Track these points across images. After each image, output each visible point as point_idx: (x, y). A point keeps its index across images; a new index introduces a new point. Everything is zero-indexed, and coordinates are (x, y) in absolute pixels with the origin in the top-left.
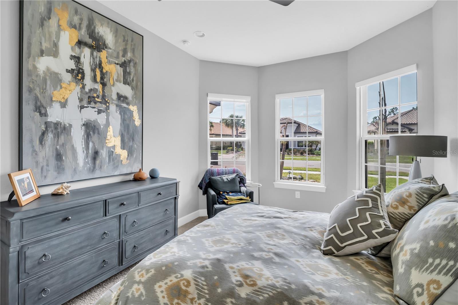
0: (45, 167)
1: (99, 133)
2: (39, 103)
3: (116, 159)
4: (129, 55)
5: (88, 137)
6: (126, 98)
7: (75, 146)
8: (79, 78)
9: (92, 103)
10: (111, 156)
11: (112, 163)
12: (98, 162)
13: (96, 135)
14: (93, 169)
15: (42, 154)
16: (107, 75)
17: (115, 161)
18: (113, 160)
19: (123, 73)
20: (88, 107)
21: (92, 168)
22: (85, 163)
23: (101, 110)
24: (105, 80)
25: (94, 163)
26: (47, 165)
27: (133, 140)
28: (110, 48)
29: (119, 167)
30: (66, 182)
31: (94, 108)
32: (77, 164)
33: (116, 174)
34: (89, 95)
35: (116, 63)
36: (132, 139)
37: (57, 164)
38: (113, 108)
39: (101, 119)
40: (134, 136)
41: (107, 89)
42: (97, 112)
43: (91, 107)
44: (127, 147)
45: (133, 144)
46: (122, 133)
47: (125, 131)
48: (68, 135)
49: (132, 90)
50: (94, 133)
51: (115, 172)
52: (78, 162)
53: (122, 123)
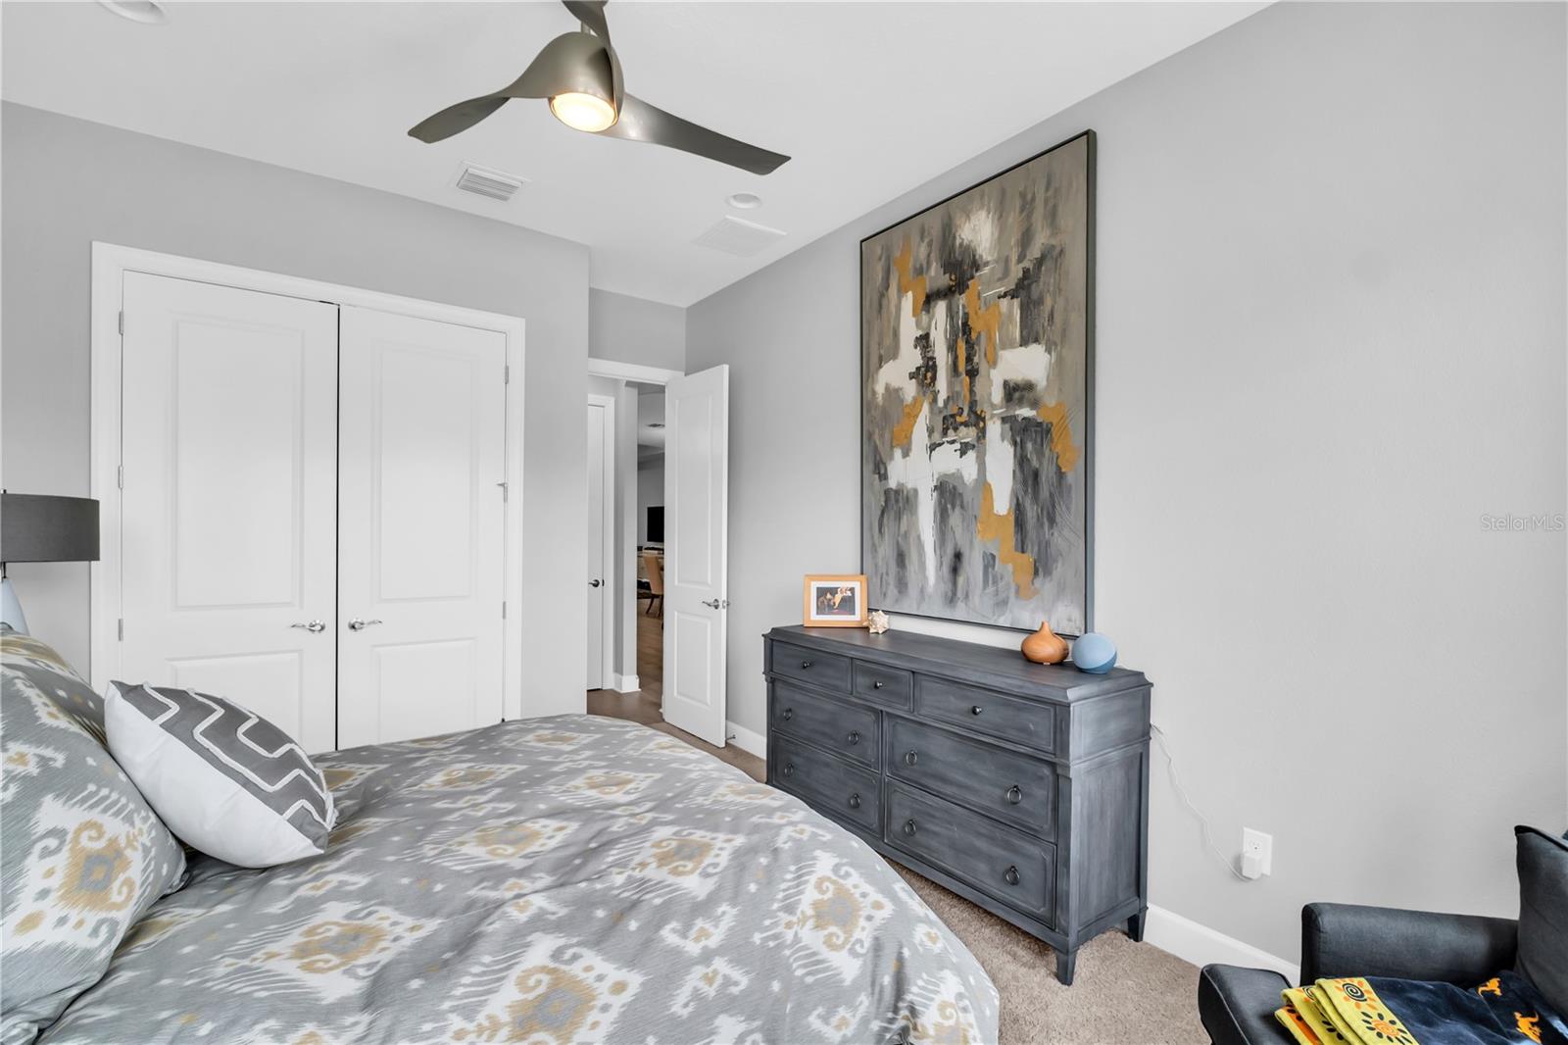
0: (884, 576)
1: (962, 507)
2: (878, 458)
3: (1001, 579)
4: (1041, 240)
5: (942, 515)
6: (1029, 386)
7: (922, 538)
8: (929, 381)
9: (951, 432)
10: (990, 570)
11: (991, 589)
12: (961, 580)
13: (958, 509)
14: (951, 599)
15: (881, 551)
16: (979, 345)
17: (1000, 585)
18: (995, 582)
19: (1021, 313)
20: (943, 443)
21: (950, 594)
22: (939, 578)
23: (966, 444)
24: (976, 359)
25: (955, 583)
26: (887, 574)
27: (1052, 521)
28: (986, 264)
29: (1010, 604)
30: (883, 611)
31: (953, 442)
32: (925, 578)
33: (1001, 623)
34: (945, 413)
35: (1002, 294)
36: (1048, 519)
37: (899, 572)
38: (994, 428)
39: (968, 467)
40: (1054, 507)
41: (979, 380)
42: (959, 452)
43: (948, 442)
44: (1032, 546)
45: (1052, 534)
46: (1018, 499)
47: (1026, 492)
48: (912, 515)
49: (1050, 353)
50: (953, 508)
51: (999, 616)
52: (927, 573)
53: (1018, 472)
